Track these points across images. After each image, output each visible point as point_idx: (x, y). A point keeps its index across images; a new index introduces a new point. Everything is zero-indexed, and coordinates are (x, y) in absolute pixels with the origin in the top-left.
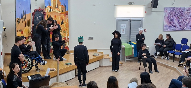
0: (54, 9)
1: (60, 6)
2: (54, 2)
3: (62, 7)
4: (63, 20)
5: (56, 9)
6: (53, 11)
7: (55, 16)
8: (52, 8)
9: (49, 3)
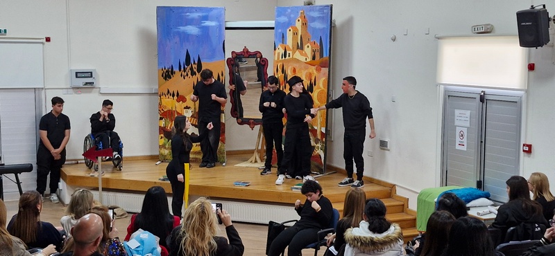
0: (294, 53)
1: (309, 44)
2: (295, 34)
3: (314, 46)
4: (313, 81)
5: (297, 52)
6: (291, 57)
7: (294, 71)
8: (290, 50)
9: (283, 37)
